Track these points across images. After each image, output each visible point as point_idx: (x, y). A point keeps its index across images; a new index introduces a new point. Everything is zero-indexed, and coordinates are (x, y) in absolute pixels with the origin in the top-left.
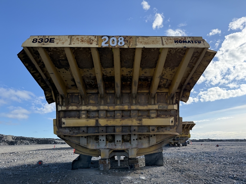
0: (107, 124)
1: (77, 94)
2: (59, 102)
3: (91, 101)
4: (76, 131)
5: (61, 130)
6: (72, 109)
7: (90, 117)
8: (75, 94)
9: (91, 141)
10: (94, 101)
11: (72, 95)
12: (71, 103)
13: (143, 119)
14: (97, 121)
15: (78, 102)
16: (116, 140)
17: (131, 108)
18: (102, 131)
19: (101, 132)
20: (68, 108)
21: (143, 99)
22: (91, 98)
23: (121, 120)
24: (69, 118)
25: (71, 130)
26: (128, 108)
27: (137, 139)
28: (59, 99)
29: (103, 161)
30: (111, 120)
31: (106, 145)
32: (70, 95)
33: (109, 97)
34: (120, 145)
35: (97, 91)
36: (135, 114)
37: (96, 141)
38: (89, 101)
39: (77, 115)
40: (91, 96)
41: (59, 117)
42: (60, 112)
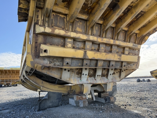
0: (94, 57)
1: (63, 16)
2: (38, 21)
3: (78, 29)
4: (57, 63)
5: (37, 60)
6: (59, 33)
7: (75, 47)
8: (60, 15)
9: (72, 75)
10: (81, 29)
11: (56, 15)
12: (54, 26)
13: (122, 55)
14: (85, 52)
15: (63, 27)
16: (97, 74)
17: (115, 43)
18: (87, 64)
19: (85, 66)
20: (53, 30)
21: (121, 36)
22: (78, 25)
23: (106, 54)
24: (51, 45)
25: (51, 61)
26: (114, 42)
27: (112, 74)
28: (38, 17)
29: (80, 97)
30: (98, 53)
31: (87, 80)
32: (53, 15)
33: (96, 28)
34: (99, 80)
35: (87, 17)
36: (115, 49)
37: (77, 76)
38: (75, 28)
39: (60, 43)
40: (78, 22)
41: (36, 43)
42: (39, 36)
